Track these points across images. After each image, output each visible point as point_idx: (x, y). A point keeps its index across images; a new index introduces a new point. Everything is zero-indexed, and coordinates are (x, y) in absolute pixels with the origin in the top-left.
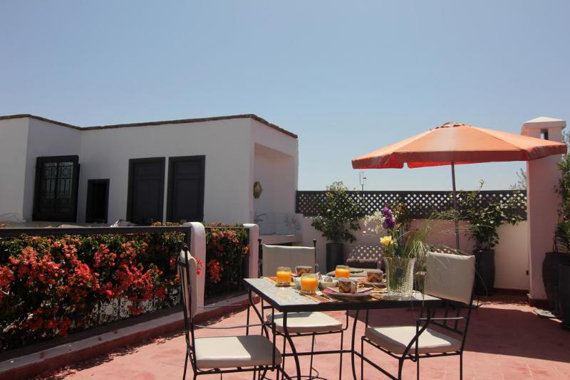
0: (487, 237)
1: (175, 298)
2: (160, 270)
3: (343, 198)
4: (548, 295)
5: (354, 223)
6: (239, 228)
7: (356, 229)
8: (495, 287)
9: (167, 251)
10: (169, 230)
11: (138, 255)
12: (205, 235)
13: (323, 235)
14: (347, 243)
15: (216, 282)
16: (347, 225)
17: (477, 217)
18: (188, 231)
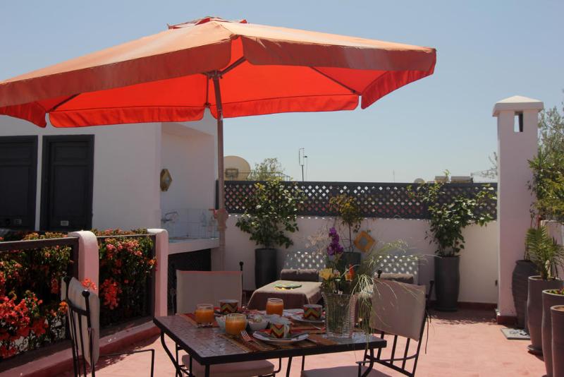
0: (450, 240)
1: (58, 332)
2: (39, 297)
3: (277, 190)
4: (517, 312)
5: (291, 223)
6: (142, 236)
7: (293, 230)
8: (459, 301)
9: (48, 272)
10: (50, 244)
11: (9, 280)
12: (98, 248)
13: (251, 239)
14: (282, 248)
15: (112, 308)
16: (282, 226)
17: (440, 216)
18: (76, 243)
